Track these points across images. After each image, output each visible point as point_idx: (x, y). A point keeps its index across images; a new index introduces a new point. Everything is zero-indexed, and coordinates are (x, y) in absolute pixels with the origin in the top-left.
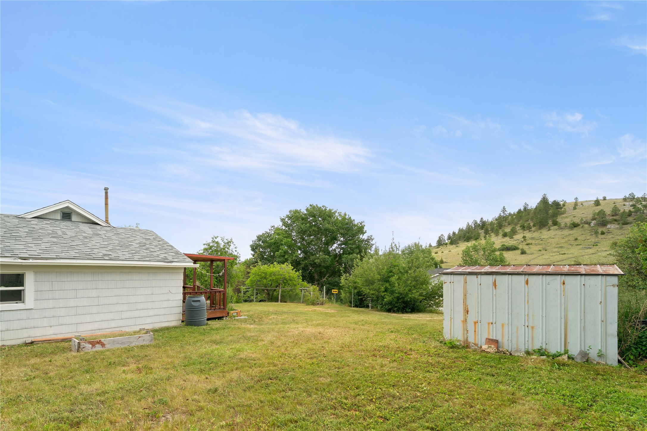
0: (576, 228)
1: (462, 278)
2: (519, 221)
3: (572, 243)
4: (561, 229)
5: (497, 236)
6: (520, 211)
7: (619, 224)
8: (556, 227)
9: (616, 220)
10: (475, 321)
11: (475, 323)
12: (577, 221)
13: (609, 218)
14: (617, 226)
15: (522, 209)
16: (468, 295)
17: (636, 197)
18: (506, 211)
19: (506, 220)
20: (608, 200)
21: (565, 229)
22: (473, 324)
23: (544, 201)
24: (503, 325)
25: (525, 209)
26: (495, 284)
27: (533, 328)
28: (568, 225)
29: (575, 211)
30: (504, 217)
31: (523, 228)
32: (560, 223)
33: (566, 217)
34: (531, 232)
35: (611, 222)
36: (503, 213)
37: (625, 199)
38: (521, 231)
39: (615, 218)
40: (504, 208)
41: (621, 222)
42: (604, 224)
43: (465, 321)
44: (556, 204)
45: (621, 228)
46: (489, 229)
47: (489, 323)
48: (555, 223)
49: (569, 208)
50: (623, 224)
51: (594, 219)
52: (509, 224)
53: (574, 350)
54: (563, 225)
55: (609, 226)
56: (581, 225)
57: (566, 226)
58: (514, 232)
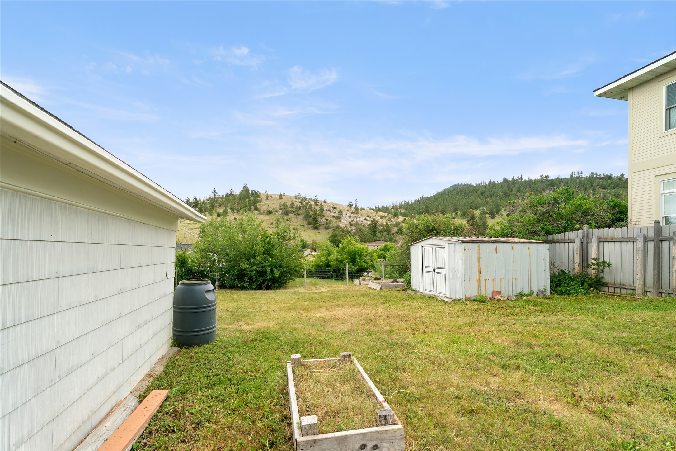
0: (270, 215)
1: (476, 245)
2: (228, 204)
3: (270, 226)
4: (261, 214)
5: (211, 215)
6: (227, 195)
7: (295, 214)
8: (257, 212)
9: (293, 212)
10: (485, 279)
11: (485, 280)
12: (271, 209)
13: (289, 209)
14: (294, 216)
15: (229, 193)
16: (480, 259)
17: (301, 196)
18: (216, 193)
19: (217, 202)
20: (287, 196)
21: (263, 214)
22: (484, 281)
23: (246, 189)
24: (501, 279)
25: (231, 193)
26: (496, 250)
27: (516, 279)
28: (266, 211)
29: (268, 201)
30: (215, 199)
31: (233, 210)
32: (260, 210)
33: (263, 205)
34: (239, 215)
35: (290, 213)
36: (214, 194)
37: (296, 197)
38: (231, 213)
39: (292, 209)
40: (214, 190)
41: (296, 213)
42: (287, 213)
43: (479, 279)
44: (256, 194)
45: (297, 217)
46: (203, 208)
47: (493, 279)
48: (256, 209)
49: (263, 197)
50: (298, 215)
51: (281, 209)
52: (220, 206)
53: (535, 290)
54: (262, 211)
55: (290, 215)
56: (274, 213)
57: (264, 212)
58: (225, 213)
